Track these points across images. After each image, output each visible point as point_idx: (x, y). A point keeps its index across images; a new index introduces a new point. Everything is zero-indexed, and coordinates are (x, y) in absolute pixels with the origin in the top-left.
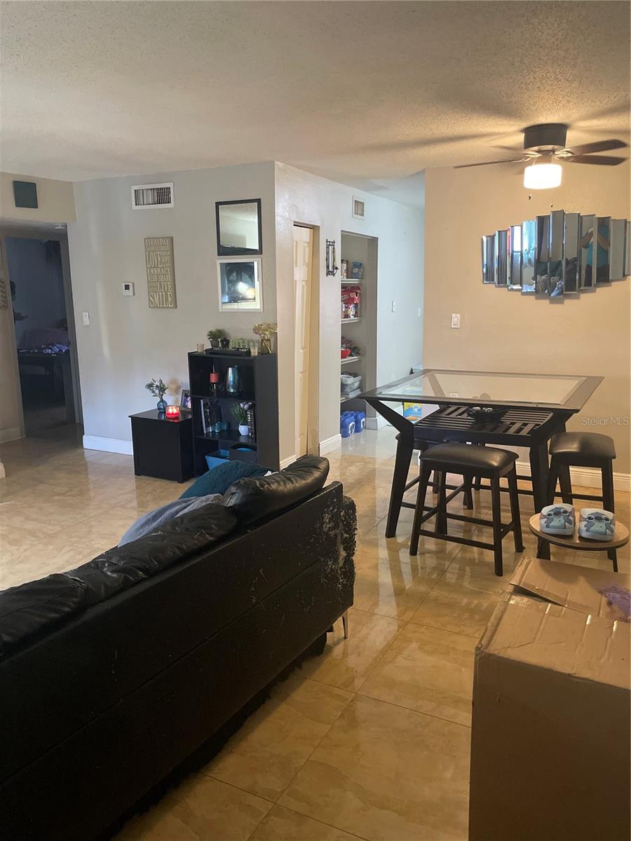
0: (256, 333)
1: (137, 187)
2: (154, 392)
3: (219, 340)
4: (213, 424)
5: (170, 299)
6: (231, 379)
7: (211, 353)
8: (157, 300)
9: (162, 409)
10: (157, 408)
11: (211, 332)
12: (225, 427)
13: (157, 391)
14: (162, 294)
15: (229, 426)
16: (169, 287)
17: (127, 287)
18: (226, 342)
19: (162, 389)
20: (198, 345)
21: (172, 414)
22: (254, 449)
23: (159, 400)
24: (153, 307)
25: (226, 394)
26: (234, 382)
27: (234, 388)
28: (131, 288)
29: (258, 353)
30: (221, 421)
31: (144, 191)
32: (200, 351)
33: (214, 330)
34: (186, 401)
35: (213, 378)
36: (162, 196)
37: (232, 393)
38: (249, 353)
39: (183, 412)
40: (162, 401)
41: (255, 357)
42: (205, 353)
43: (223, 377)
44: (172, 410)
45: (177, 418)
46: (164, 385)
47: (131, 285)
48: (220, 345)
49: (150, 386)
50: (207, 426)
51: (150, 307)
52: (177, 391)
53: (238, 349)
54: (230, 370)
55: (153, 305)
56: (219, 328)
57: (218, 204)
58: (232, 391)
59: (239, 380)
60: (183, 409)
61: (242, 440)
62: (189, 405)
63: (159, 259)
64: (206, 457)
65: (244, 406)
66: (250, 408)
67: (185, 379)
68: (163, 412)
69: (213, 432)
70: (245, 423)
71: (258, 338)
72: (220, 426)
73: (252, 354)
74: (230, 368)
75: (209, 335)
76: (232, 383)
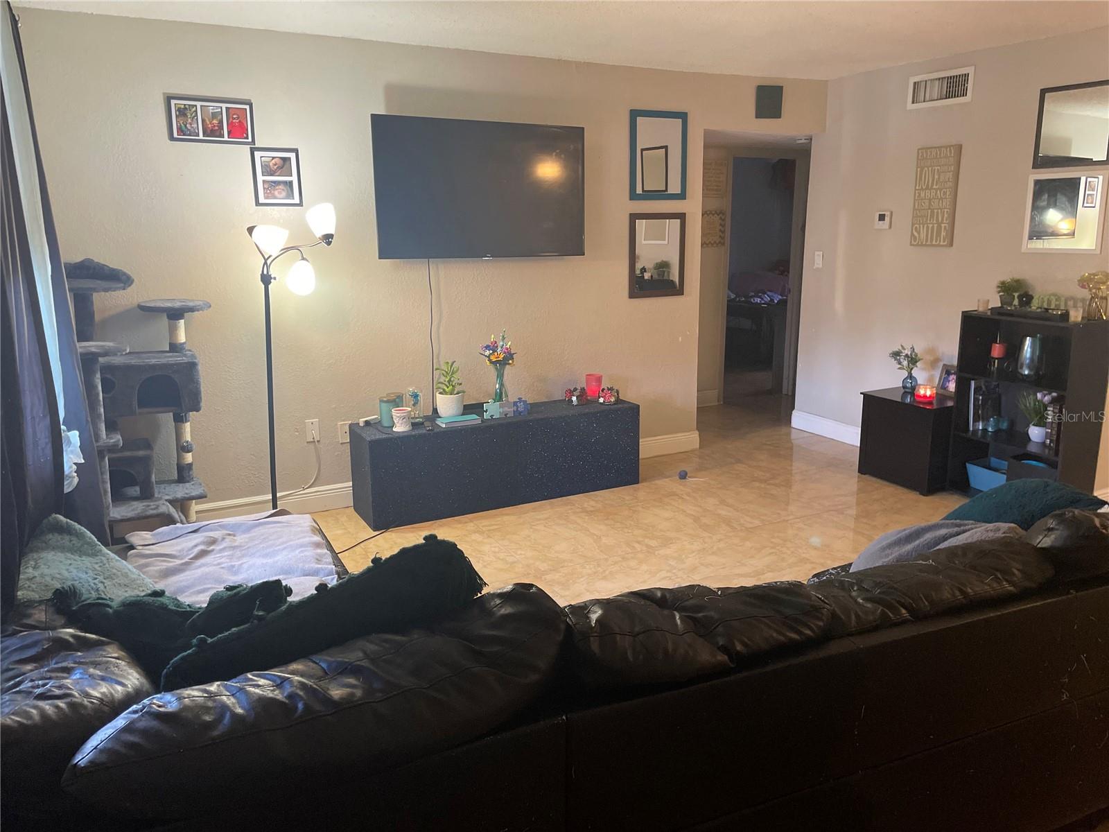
0: (1083, 287)
1: (917, 79)
2: (900, 363)
3: (1016, 295)
4: (985, 420)
5: (943, 234)
6: (1028, 355)
7: (1000, 314)
8: (923, 235)
9: (910, 388)
10: (901, 385)
11: (1003, 283)
12: (1004, 426)
13: (905, 363)
14: (933, 227)
15: (1012, 424)
16: (946, 216)
17: (882, 218)
18: (1027, 298)
19: (913, 360)
20: (979, 301)
21: (925, 396)
22: (1053, 465)
23: (905, 374)
24: (917, 245)
25: (1015, 377)
26: (1032, 359)
27: (1029, 368)
28: (887, 219)
29: (1082, 318)
30: (999, 415)
31: (928, 83)
32: (981, 309)
33: (1007, 278)
34: (947, 380)
35: (997, 350)
36: (955, 87)
37: (1025, 375)
38: (1066, 316)
40: (910, 376)
41: (1076, 324)
42: (989, 313)
43: (1014, 351)
44: (925, 391)
45: (930, 403)
46: (916, 355)
47: (887, 213)
48: (1016, 302)
49: (896, 355)
50: (976, 420)
51: (911, 245)
52: (934, 363)
53: (1047, 310)
54: (1028, 341)
55: (915, 242)
56: (1017, 277)
57: (1044, 91)
58: (1026, 372)
59: (1040, 358)
60: (942, 391)
61: (1032, 448)
62: (952, 386)
63: (936, 177)
64: (968, 465)
65: (1044, 397)
66: (1053, 401)
67: (950, 350)
68: (909, 393)
69: (985, 430)
70: (1041, 423)
71: (1085, 294)
72: (997, 423)
73: (1072, 319)
74: (1028, 338)
75: (998, 287)
76: (1028, 361)
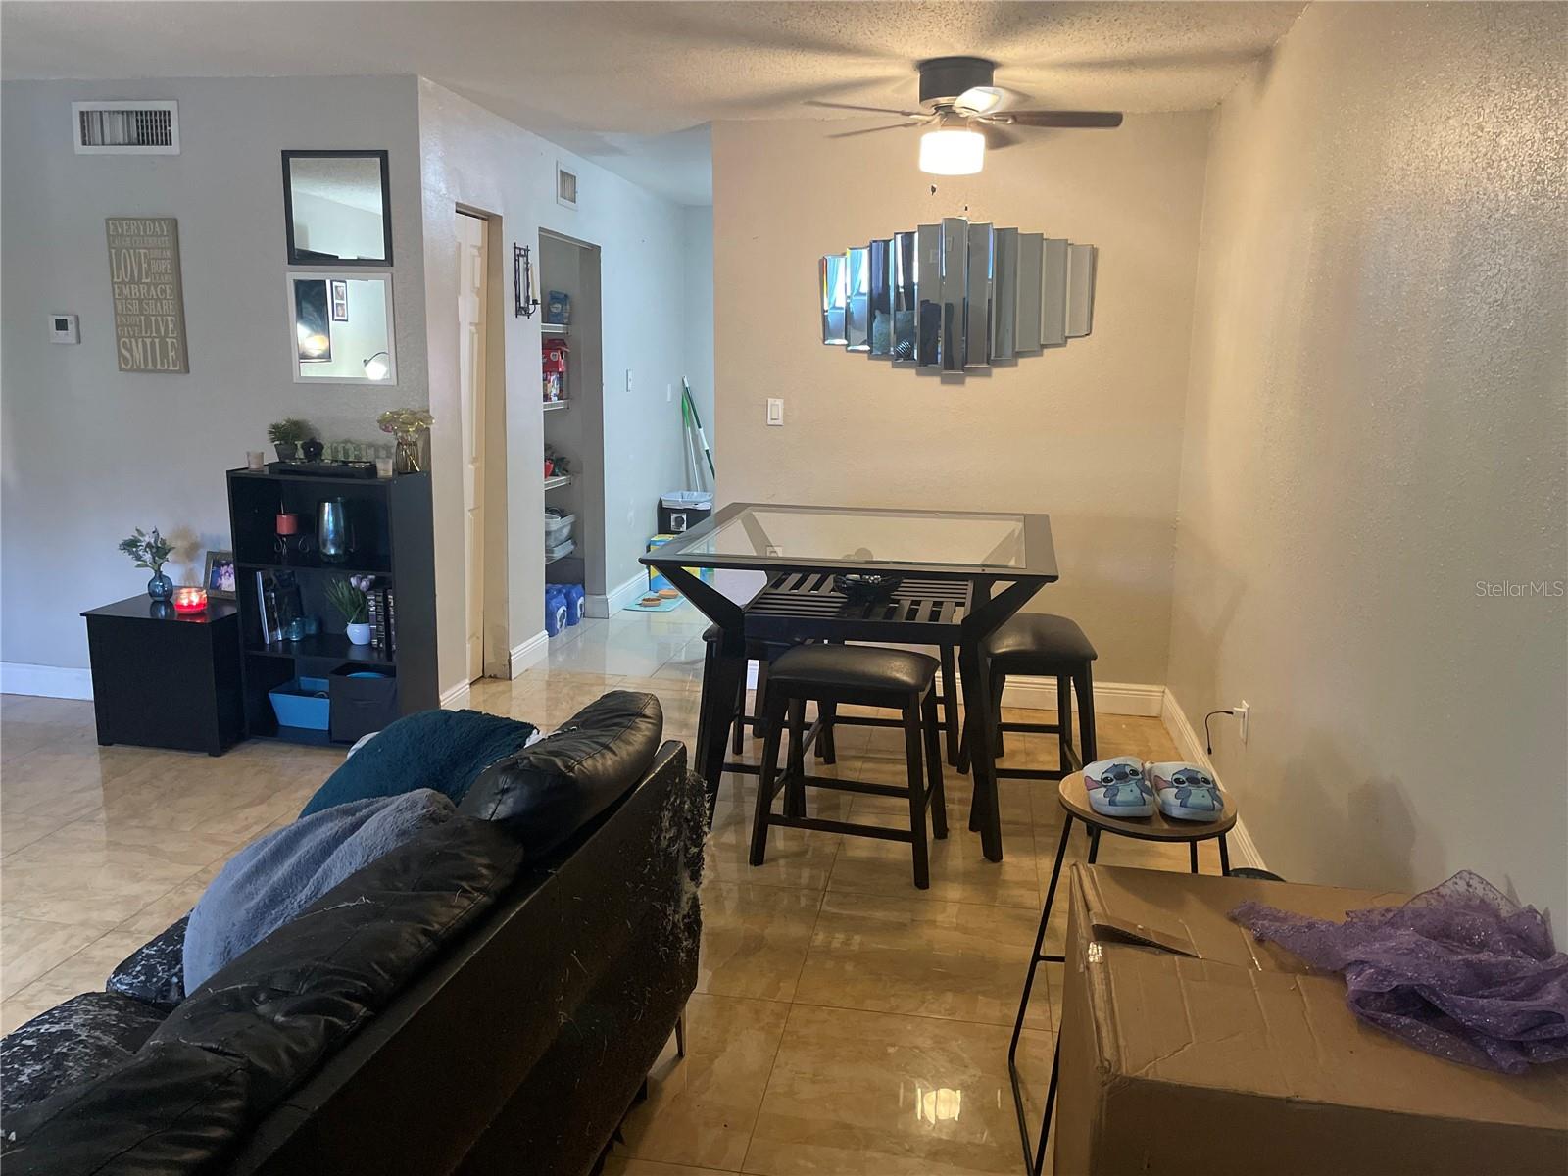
0: (386, 430)
1: (86, 106)
2: (139, 558)
3: (299, 443)
4: (285, 624)
5: (172, 354)
6: (331, 526)
7: (283, 472)
8: (139, 355)
9: (163, 594)
10: (147, 591)
11: (276, 427)
12: (312, 629)
13: (148, 556)
14: (153, 344)
15: (321, 624)
16: (170, 326)
17: (61, 325)
18: (314, 448)
19: (160, 551)
20: (248, 454)
21: (190, 606)
22: (390, 672)
23: (151, 573)
24: (132, 370)
25: (318, 560)
26: (336, 531)
27: (336, 544)
28: (71, 327)
29: (394, 471)
30: (301, 614)
31: (105, 116)
32: (253, 467)
33: (281, 420)
34: (217, 575)
35: (285, 525)
36: (151, 128)
37: (332, 556)
38: (372, 470)
39: (215, 600)
40: (159, 576)
41: (389, 481)
42: (266, 471)
43: (309, 523)
44: (190, 597)
45: (200, 614)
46: (163, 542)
47: (70, 319)
48: (300, 454)
49: (130, 545)
50: (272, 628)
51: (120, 370)
52: (191, 552)
53: (345, 463)
54: (328, 506)
55: (125, 364)
56: (295, 418)
57: (287, 155)
58: (333, 551)
59: (347, 528)
60: (213, 593)
61: (356, 655)
62: (228, 583)
63: (144, 265)
64: (270, 694)
65: (360, 582)
66: (373, 586)
67: (217, 526)
68: (161, 602)
69: (287, 641)
70: (363, 618)
71: (390, 439)
72: (302, 626)
73: (381, 473)
74: (327, 504)
75: (271, 433)
76: (332, 536)
